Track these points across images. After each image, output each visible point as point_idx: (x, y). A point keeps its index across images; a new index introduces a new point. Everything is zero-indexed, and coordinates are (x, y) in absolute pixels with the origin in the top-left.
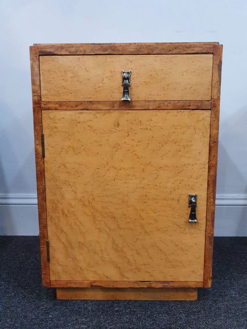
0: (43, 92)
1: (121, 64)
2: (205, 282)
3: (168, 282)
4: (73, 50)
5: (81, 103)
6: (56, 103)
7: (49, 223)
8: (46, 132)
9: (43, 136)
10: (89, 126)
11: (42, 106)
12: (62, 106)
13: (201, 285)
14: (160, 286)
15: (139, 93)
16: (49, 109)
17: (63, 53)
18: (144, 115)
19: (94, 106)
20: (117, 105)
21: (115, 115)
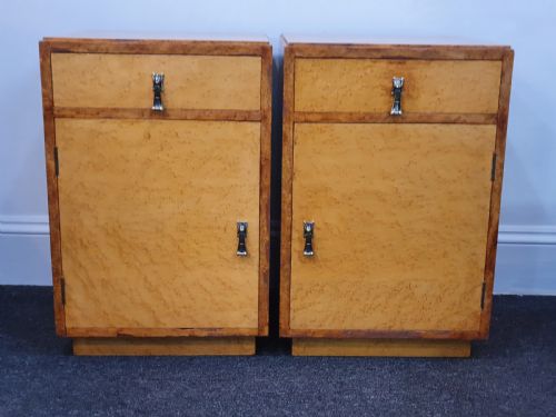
0: (56, 96)
1: (152, 66)
2: (260, 328)
3: (215, 329)
4: (93, 47)
5: (103, 110)
6: (72, 110)
7: (64, 255)
8: (60, 144)
9: (56, 149)
10: (114, 138)
11: (55, 112)
12: (79, 113)
13: (255, 333)
14: (205, 334)
15: (173, 99)
16: (63, 117)
17: (80, 50)
18: (181, 127)
19: (119, 114)
20: (147, 114)
21: (145, 124)
